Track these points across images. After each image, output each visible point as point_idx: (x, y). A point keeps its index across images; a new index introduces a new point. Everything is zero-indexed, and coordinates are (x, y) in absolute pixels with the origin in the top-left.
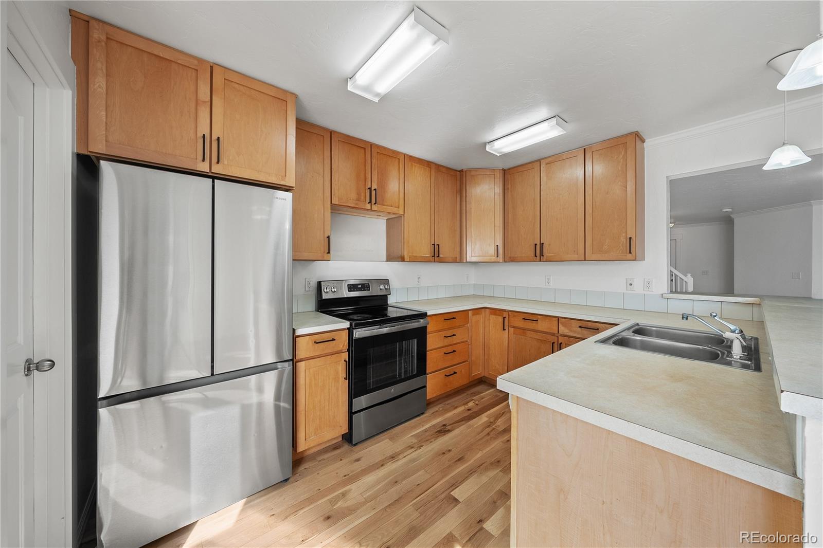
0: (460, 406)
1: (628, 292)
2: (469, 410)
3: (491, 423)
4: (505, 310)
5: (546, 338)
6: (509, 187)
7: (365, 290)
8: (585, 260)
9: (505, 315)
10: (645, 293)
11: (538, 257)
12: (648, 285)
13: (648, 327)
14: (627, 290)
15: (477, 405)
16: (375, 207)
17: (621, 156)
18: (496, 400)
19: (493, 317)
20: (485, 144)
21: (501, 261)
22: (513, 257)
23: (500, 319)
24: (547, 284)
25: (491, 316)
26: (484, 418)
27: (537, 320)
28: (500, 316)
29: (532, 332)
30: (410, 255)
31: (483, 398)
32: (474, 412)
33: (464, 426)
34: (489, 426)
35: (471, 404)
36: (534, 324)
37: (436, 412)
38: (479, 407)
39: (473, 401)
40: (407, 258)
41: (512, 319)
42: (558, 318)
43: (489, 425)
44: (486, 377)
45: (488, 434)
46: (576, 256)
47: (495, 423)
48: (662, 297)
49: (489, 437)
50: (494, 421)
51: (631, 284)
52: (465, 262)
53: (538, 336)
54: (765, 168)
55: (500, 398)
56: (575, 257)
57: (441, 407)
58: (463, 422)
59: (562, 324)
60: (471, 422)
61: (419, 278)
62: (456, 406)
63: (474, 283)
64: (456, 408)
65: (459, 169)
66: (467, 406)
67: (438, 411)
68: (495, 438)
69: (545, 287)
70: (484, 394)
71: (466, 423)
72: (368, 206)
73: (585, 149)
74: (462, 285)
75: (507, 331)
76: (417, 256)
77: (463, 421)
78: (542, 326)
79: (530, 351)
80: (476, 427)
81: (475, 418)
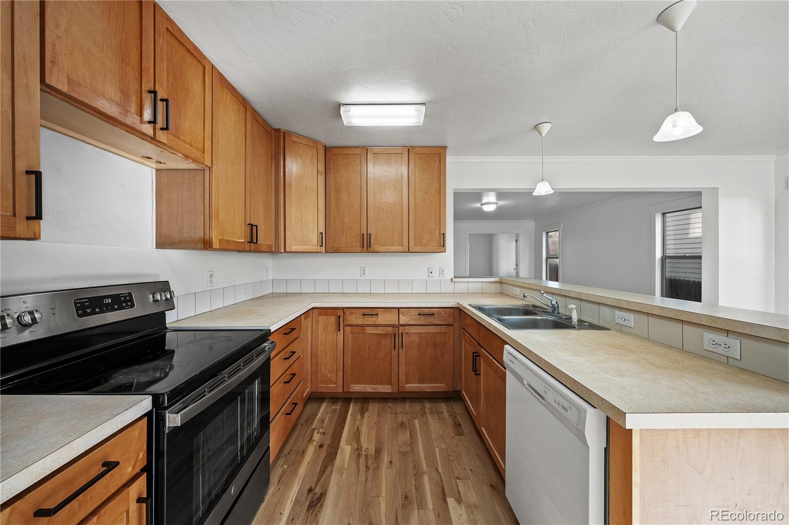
0: (307, 447)
1: (429, 278)
2: (321, 446)
3: (357, 449)
4: (338, 308)
5: (387, 331)
6: (332, 167)
7: (121, 308)
8: (409, 252)
9: (340, 313)
10: (441, 278)
11: (365, 248)
12: (442, 272)
13: (486, 307)
14: (428, 277)
15: (324, 433)
16: (162, 136)
17: (436, 164)
18: (338, 417)
19: (322, 319)
20: (339, 106)
21: (324, 251)
22: (337, 247)
23: (333, 319)
24: (362, 275)
25: (320, 317)
26: (346, 449)
27: (377, 315)
28: (332, 315)
29: (372, 328)
30: (220, 237)
31: (323, 422)
32: (329, 446)
33: (334, 474)
34: (359, 456)
35: (317, 437)
36: (374, 318)
37: (282, 476)
38: (329, 435)
39: (316, 431)
40: (216, 244)
41: (349, 317)
42: (399, 308)
43: (358, 452)
44: (314, 392)
45: (367, 467)
46: (402, 247)
47: (361, 447)
48: (452, 281)
49: (371, 472)
50: (358, 444)
51: (431, 272)
52: (282, 251)
53: (379, 331)
54: (533, 194)
55: (340, 411)
56: (399, 248)
57: (284, 463)
58: (329, 469)
59: (402, 314)
60: (338, 462)
61: (211, 276)
62: (301, 449)
63: (272, 278)
64: (304, 453)
65: (276, 127)
66: (314, 443)
67: (284, 472)
68: (377, 468)
69: (361, 278)
70: (319, 414)
71: (332, 467)
72: (148, 129)
73: (409, 149)
74: (261, 282)
75: (342, 332)
76: (229, 240)
77: (326, 468)
78: (382, 319)
79: (369, 348)
80: (348, 465)
81: (336, 455)
